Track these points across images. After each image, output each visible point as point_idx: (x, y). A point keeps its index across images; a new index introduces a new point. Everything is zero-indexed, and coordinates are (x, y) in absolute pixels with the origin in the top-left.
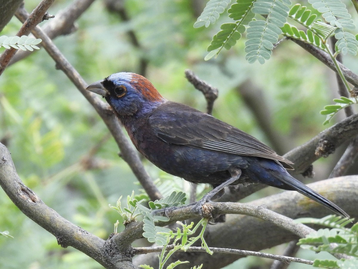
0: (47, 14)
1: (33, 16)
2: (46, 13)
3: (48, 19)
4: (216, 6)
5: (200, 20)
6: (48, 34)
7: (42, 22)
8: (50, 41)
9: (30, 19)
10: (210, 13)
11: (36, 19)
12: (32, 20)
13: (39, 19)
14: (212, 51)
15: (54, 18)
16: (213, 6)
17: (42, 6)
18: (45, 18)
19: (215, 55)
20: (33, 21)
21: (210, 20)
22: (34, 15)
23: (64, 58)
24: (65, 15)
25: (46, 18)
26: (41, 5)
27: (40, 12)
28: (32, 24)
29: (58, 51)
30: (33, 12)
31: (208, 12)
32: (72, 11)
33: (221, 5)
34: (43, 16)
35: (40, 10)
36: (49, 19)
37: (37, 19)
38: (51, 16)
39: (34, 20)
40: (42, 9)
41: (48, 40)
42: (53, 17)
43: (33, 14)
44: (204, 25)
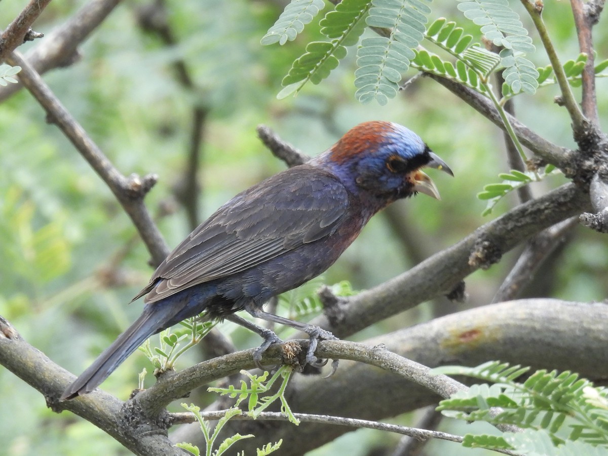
0: (31, 32)
1: (9, 35)
2: (30, 30)
3: (32, 40)
4: (299, 11)
5: (273, 33)
6: (35, 67)
7: (23, 45)
8: (37, 77)
9: (4, 39)
10: (290, 22)
11: (13, 40)
12: (6, 41)
13: (18, 39)
14: (289, 86)
15: (43, 38)
16: (295, 12)
17: (23, 18)
18: (28, 37)
19: (295, 91)
20: (8, 43)
21: (288, 34)
22: (10, 33)
23: (59, 104)
24: (63, 34)
25: (30, 37)
26: (21, 17)
27: (19, 29)
28: (6, 48)
29: (49, 94)
30: (8, 28)
31: (286, 21)
32: (75, 29)
33: (308, 11)
34: (25, 35)
35: (20, 24)
36: (35, 39)
37: (15, 39)
38: (39, 34)
39: (10, 41)
40: (23, 23)
41: (34, 76)
42: (41, 36)
43: (9, 31)
44: (278, 41)
